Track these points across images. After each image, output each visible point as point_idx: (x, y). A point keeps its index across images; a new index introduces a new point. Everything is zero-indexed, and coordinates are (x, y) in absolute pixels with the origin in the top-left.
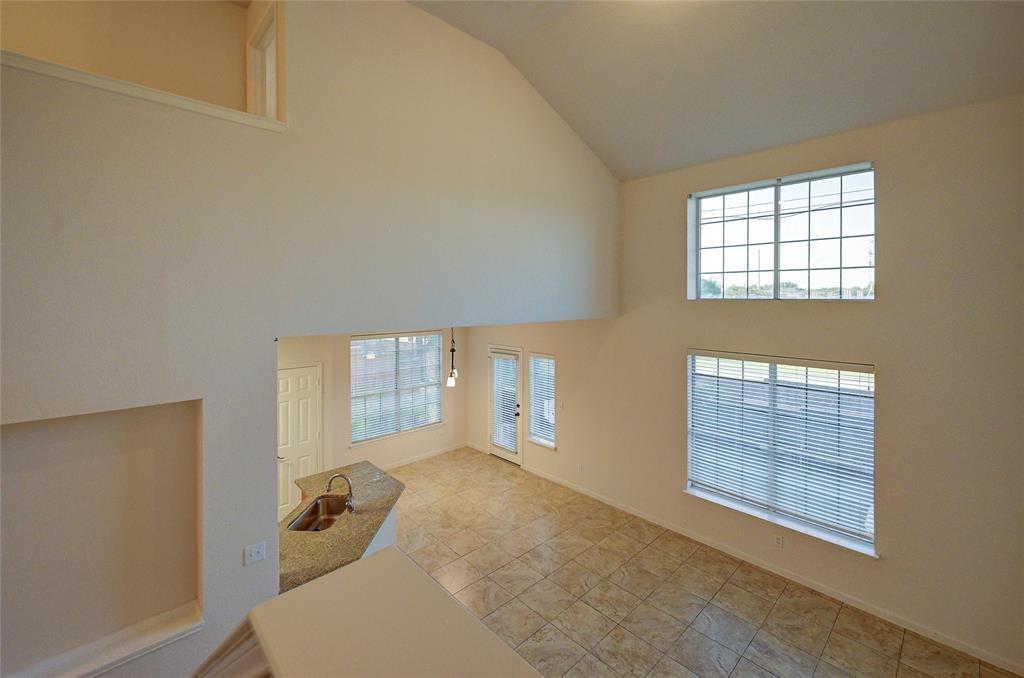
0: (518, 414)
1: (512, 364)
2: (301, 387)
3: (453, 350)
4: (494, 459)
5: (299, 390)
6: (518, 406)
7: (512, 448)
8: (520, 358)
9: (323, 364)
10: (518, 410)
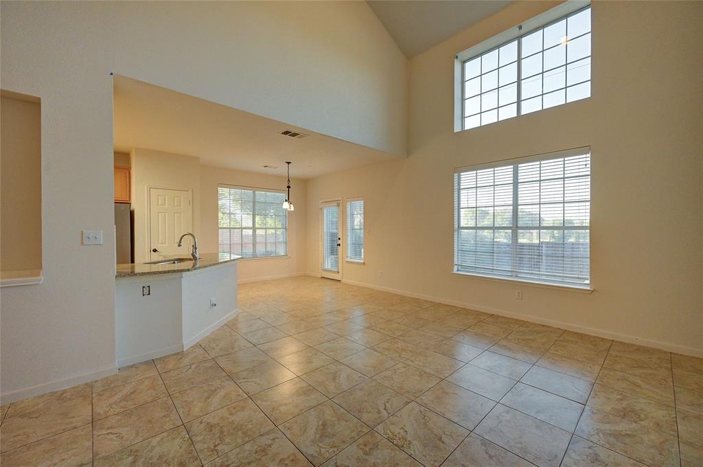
0: (339, 245)
1: (335, 209)
2: (176, 204)
3: (289, 187)
4: (324, 280)
5: (174, 206)
6: (339, 239)
7: (336, 270)
8: (341, 205)
9: (193, 191)
10: (340, 242)
